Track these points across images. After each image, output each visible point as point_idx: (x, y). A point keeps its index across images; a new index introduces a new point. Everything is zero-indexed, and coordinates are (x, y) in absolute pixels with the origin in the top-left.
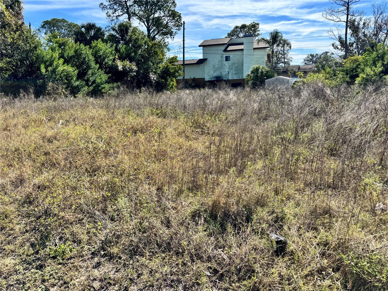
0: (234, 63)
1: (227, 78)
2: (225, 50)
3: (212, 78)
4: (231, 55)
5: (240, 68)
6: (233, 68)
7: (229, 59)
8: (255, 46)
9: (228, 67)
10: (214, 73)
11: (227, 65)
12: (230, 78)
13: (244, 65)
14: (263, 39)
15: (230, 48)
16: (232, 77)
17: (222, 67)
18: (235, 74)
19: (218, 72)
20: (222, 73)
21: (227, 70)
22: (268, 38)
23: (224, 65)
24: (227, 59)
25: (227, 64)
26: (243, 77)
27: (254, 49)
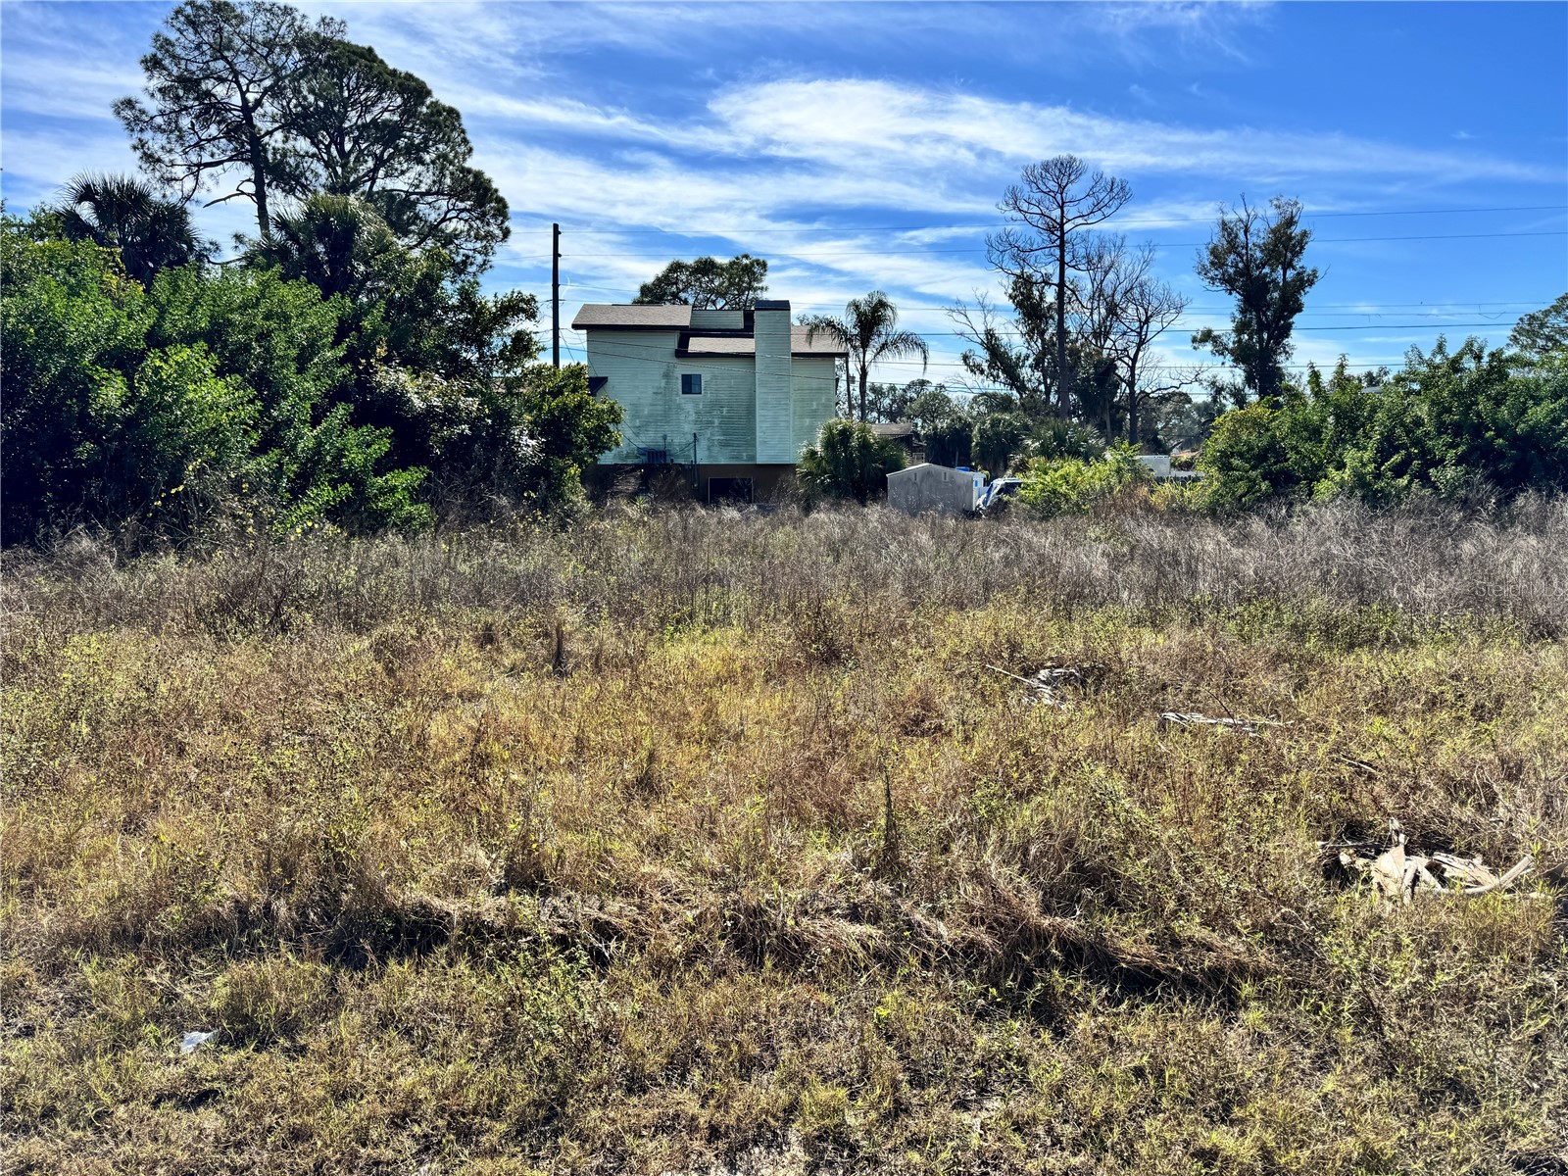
0: (716, 405)
1: (688, 456)
2: (682, 353)
3: (627, 456)
4: (705, 371)
5: (741, 423)
6: (712, 422)
7: (695, 388)
8: (799, 345)
9: (693, 417)
10: (637, 435)
11: (689, 407)
12: (703, 458)
13: (758, 412)
14: (830, 324)
15: (696, 345)
16: (710, 457)
17: (667, 414)
18: (724, 444)
19: (652, 434)
20: (669, 440)
21: (688, 428)
22: (848, 321)
23: (679, 406)
24: (690, 384)
25: (688, 403)
26: (754, 457)
27: (794, 355)
